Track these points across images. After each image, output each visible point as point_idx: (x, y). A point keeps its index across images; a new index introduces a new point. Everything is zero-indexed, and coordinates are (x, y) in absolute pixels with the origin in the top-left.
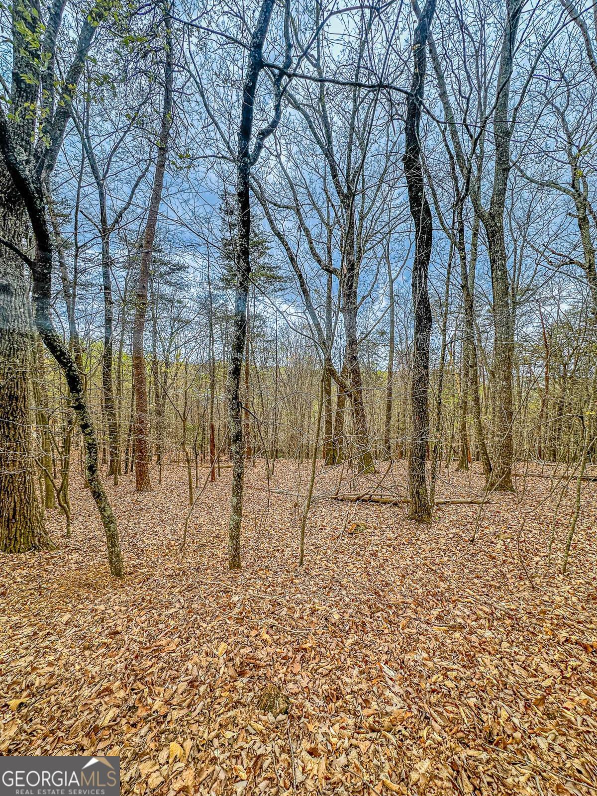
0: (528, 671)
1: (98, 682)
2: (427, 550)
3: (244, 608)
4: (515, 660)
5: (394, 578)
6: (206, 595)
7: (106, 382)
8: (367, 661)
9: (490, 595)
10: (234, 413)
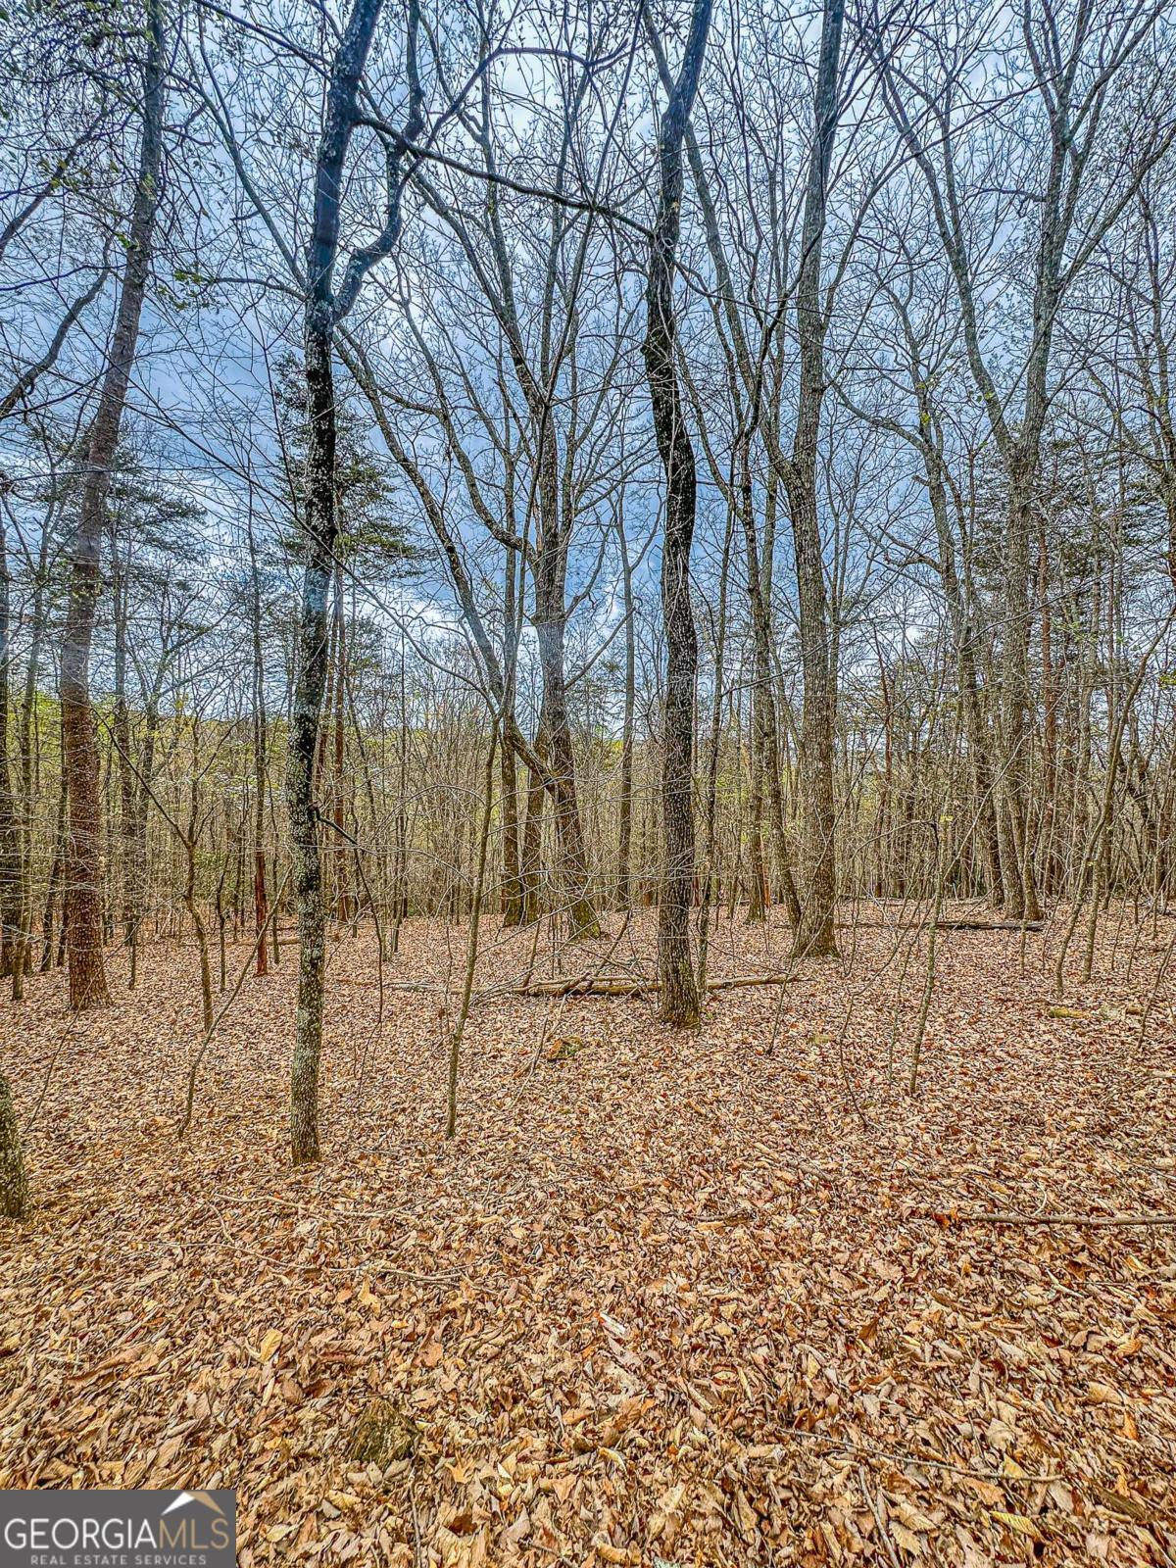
0: (852, 1278)
2: (692, 1077)
3: (322, 1246)
4: (833, 1263)
5: (631, 1140)
6: (235, 1230)
8: (575, 1313)
9: (797, 1149)
10: (301, 831)
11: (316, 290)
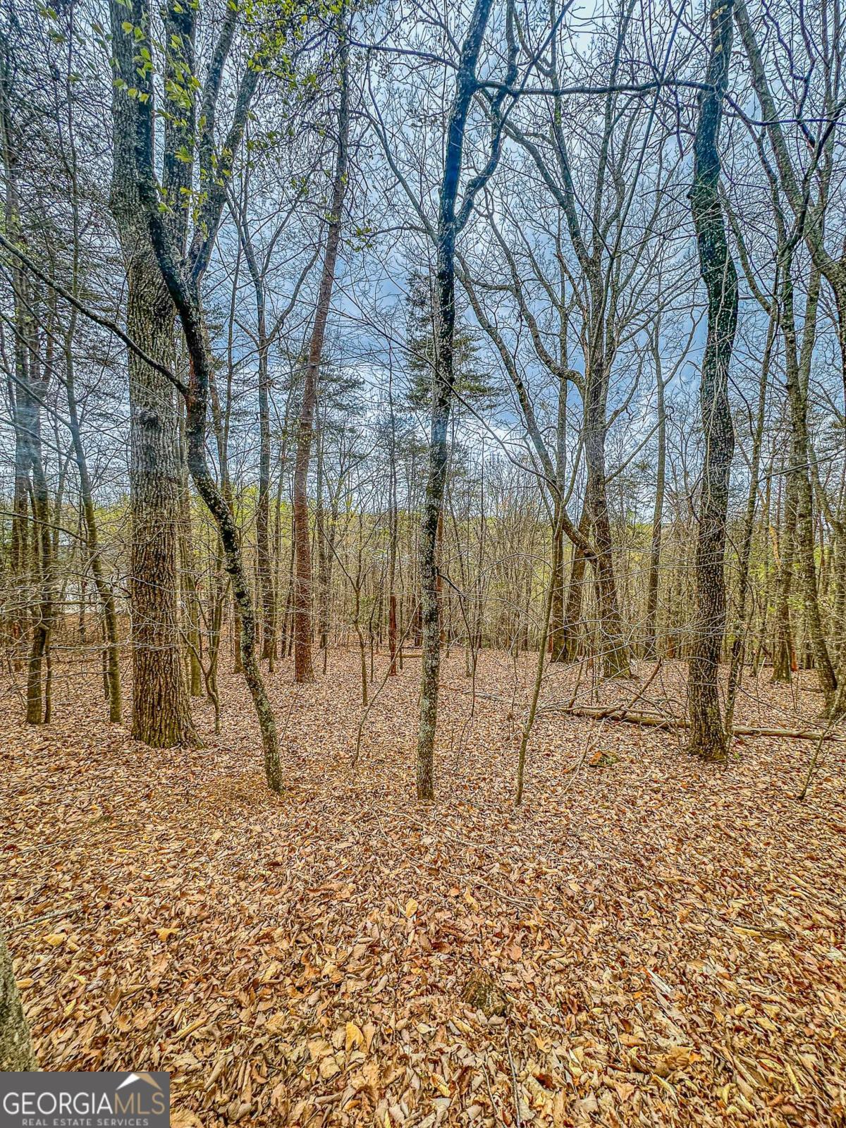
1: (257, 924)
3: (439, 856)
5: (665, 841)
6: (387, 830)
7: (262, 539)
8: (624, 962)
9: (837, 891)
10: (427, 582)
11: (445, 215)
